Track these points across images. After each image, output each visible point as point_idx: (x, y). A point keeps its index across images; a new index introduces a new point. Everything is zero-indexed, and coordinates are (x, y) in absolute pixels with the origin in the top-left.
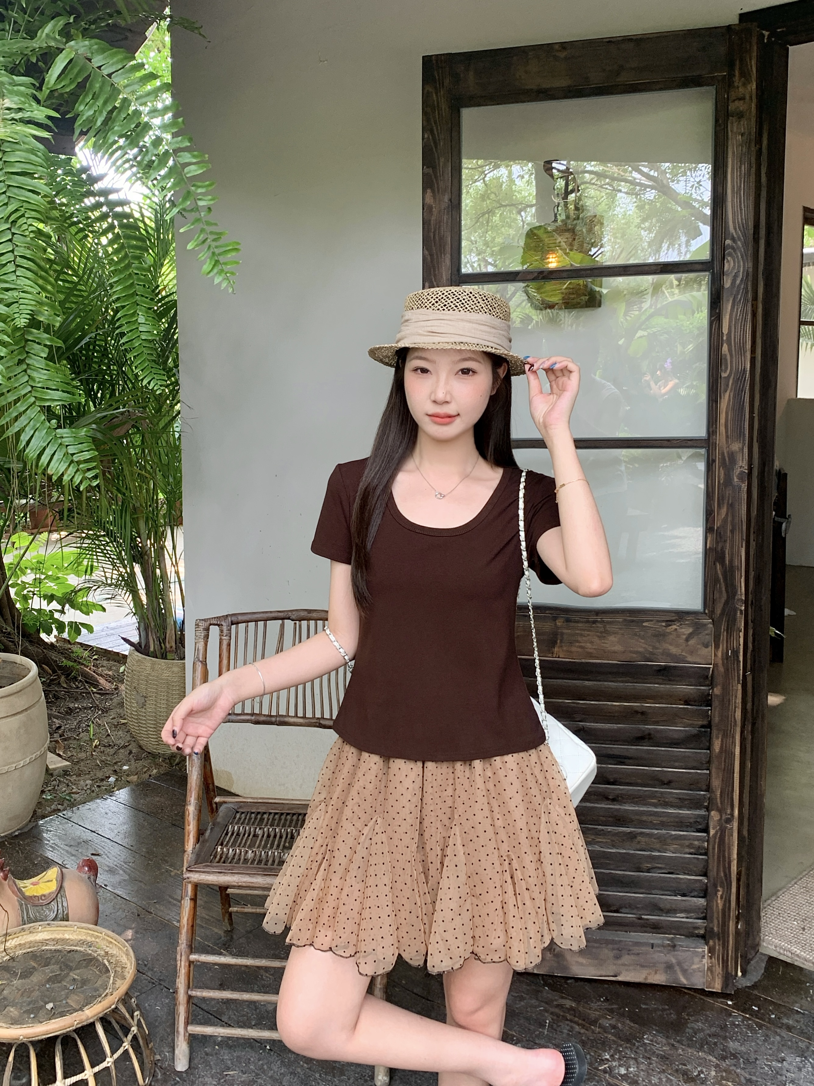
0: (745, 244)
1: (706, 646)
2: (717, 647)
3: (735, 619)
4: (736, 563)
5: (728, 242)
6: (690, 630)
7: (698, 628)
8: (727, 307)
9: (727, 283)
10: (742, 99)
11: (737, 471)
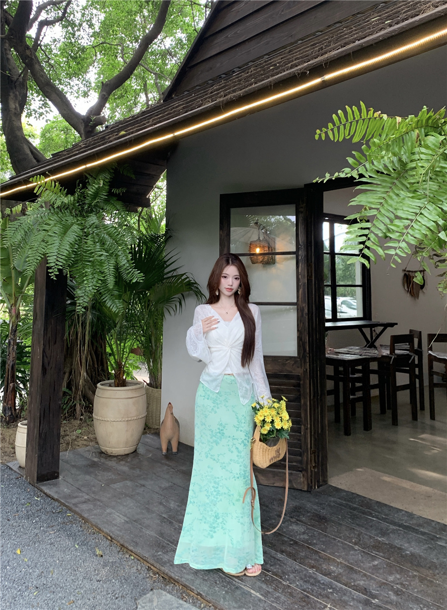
0: (304, 247)
1: (298, 368)
2: (301, 368)
3: (306, 359)
4: (305, 341)
5: (300, 246)
6: (293, 362)
7: (296, 362)
8: (300, 265)
9: (300, 258)
10: (302, 208)
11: (305, 313)
